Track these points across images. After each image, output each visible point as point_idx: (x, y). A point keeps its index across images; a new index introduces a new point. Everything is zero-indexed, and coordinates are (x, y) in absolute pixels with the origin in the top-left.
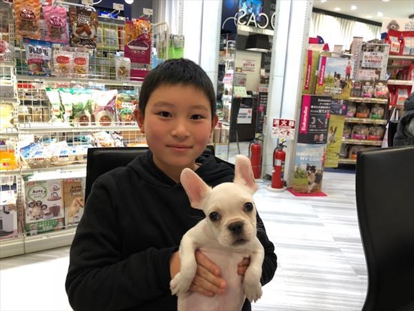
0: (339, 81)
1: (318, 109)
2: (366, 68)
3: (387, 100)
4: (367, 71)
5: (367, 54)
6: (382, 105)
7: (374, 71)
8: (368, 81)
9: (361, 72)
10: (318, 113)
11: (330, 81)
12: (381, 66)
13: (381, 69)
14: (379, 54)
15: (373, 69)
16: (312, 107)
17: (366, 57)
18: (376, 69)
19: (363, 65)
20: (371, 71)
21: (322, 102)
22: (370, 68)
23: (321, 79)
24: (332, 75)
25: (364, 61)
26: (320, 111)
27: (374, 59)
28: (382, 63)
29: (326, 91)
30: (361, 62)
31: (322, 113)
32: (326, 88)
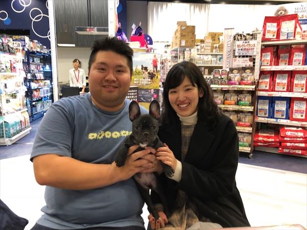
0: (147, 73)
3: (254, 87)
4: (241, 59)
5: (240, 43)
6: (249, 92)
7: (248, 59)
8: (236, 69)
9: (235, 60)
11: (138, 73)
12: (255, 54)
13: (255, 56)
14: (252, 42)
17: (238, 46)
18: (250, 56)
19: (237, 54)
20: (245, 59)
22: (243, 57)
24: (140, 68)
25: (237, 51)
28: (255, 50)
29: (135, 82)
30: (234, 51)
32: (135, 79)
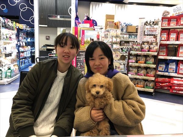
1: (80, 58)
2: (148, 35)
3: (157, 53)
4: (149, 36)
5: (148, 27)
9: (145, 37)
10: (80, 60)
12: (157, 34)
14: (156, 27)
15: (152, 35)
16: (77, 57)
17: (147, 29)
18: (154, 35)
19: (146, 33)
21: (82, 54)
23: (83, 42)
24: (89, 39)
25: (146, 31)
26: (81, 59)
27: (152, 30)
31: (82, 60)
